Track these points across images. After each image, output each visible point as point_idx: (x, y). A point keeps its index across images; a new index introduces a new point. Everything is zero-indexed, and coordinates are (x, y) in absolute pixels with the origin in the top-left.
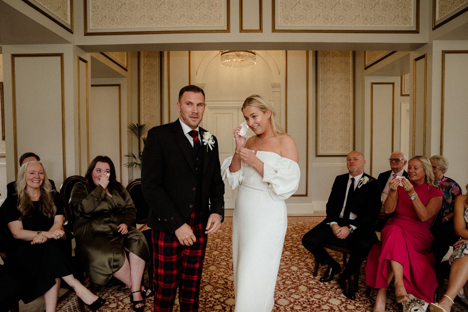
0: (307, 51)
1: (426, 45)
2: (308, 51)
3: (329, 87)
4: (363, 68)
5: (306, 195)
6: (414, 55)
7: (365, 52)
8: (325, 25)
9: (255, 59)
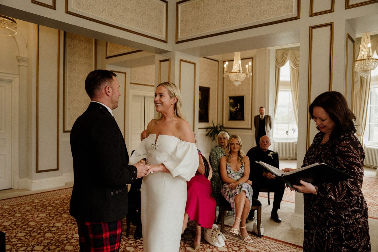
0: (58, 30)
1: (170, 52)
2: (60, 30)
3: (75, 69)
4: (105, 57)
5: (57, 169)
6: (159, 57)
7: (107, 43)
8: (109, 19)
9: (16, 27)
